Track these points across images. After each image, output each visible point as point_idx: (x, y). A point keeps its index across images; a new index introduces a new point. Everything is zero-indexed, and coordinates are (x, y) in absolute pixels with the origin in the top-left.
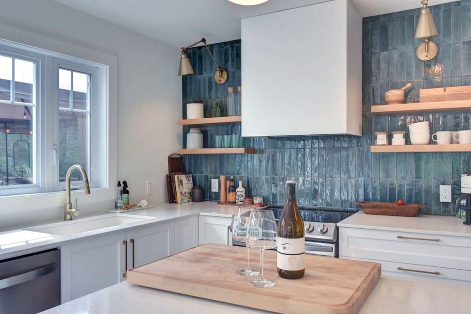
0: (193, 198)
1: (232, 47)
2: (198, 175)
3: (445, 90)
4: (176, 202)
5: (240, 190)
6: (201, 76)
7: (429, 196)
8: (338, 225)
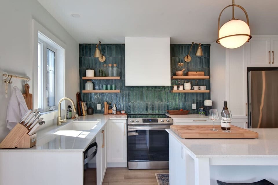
0: (88, 113)
1: (108, 47)
2: (89, 103)
3: (196, 73)
4: (83, 115)
5: (114, 108)
6: (90, 57)
7: (189, 107)
8: (173, 118)
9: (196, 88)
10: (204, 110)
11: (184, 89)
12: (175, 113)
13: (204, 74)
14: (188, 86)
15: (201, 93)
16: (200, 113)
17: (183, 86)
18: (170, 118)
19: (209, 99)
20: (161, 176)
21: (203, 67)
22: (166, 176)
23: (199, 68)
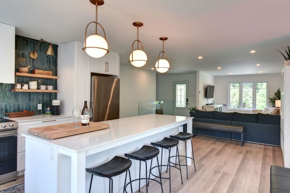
3: (44, 71)
7: (34, 108)
8: (18, 122)
9: (43, 88)
10: (50, 110)
11: (29, 88)
12: (17, 115)
13: (52, 73)
14: (33, 85)
15: (47, 93)
16: (46, 113)
17: (28, 84)
18: (14, 122)
19: (56, 99)
20: (4, 192)
21: (50, 67)
22: (10, 190)
23: (46, 67)
